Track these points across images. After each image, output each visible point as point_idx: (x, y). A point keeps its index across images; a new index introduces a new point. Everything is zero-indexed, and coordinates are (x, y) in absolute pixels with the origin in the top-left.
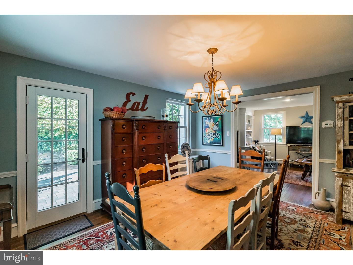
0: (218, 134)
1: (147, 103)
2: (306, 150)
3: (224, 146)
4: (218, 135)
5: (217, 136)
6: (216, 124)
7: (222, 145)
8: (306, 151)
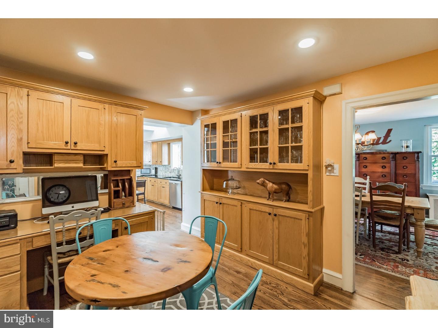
1: (390, 136)
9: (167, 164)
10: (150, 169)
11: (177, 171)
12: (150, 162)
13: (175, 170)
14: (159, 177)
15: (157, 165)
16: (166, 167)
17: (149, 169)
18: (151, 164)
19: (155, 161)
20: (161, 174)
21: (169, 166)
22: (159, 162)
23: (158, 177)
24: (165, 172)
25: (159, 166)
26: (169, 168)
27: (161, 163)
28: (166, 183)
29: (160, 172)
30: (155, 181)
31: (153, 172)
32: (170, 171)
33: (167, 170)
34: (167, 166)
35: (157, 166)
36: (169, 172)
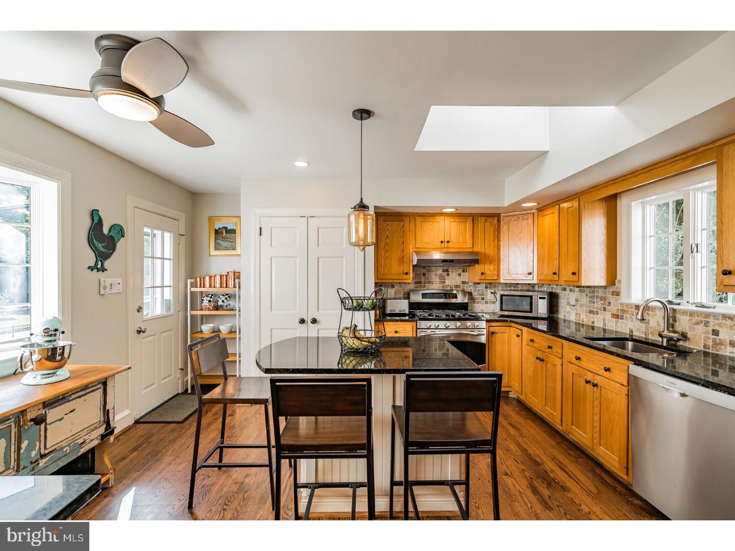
9: (602, 282)
10: (531, 297)
11: (660, 314)
12: (530, 274)
13: (654, 309)
14: (564, 331)
15: (555, 286)
16: (594, 292)
17: (529, 298)
18: (535, 282)
19: (547, 272)
20: (573, 318)
21: (611, 289)
22: (566, 275)
23: (561, 334)
24: (591, 312)
25: (565, 289)
26: (610, 297)
27: (575, 278)
28: (607, 370)
29: (568, 308)
30: (550, 347)
31: (542, 307)
32: (613, 309)
33: (599, 304)
34: (600, 293)
35: (557, 290)
36: (608, 316)
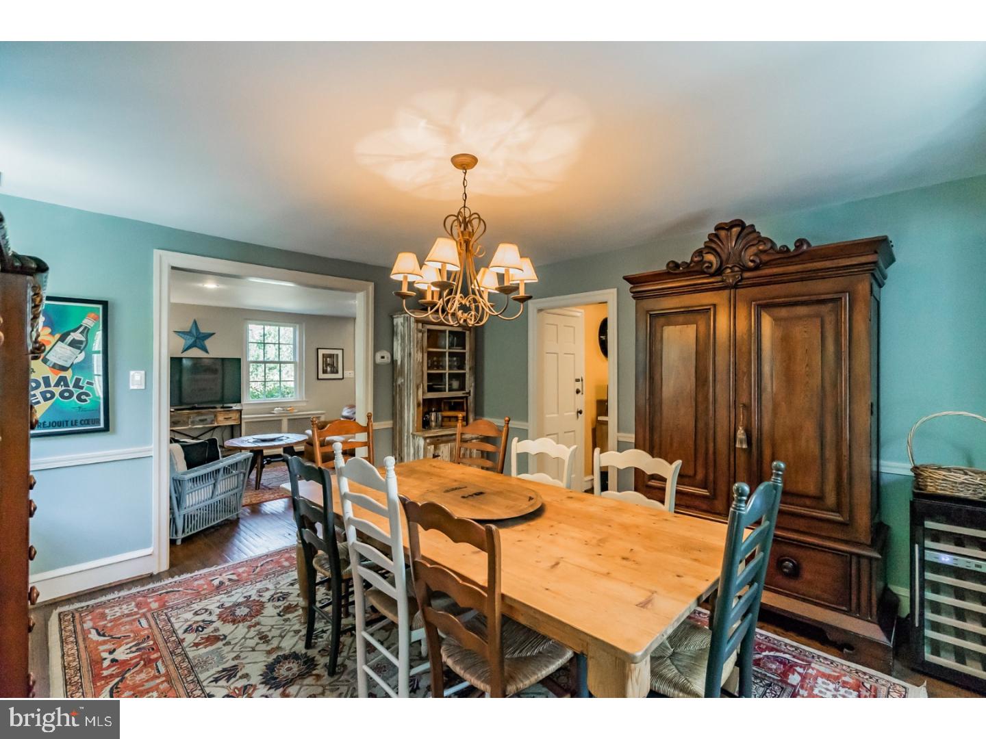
0: (78, 380)
2: (206, 420)
3: (114, 432)
4: (82, 388)
5: (76, 392)
6: (69, 339)
7: (107, 429)
8: (205, 423)
